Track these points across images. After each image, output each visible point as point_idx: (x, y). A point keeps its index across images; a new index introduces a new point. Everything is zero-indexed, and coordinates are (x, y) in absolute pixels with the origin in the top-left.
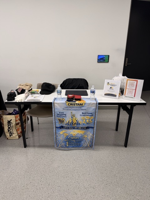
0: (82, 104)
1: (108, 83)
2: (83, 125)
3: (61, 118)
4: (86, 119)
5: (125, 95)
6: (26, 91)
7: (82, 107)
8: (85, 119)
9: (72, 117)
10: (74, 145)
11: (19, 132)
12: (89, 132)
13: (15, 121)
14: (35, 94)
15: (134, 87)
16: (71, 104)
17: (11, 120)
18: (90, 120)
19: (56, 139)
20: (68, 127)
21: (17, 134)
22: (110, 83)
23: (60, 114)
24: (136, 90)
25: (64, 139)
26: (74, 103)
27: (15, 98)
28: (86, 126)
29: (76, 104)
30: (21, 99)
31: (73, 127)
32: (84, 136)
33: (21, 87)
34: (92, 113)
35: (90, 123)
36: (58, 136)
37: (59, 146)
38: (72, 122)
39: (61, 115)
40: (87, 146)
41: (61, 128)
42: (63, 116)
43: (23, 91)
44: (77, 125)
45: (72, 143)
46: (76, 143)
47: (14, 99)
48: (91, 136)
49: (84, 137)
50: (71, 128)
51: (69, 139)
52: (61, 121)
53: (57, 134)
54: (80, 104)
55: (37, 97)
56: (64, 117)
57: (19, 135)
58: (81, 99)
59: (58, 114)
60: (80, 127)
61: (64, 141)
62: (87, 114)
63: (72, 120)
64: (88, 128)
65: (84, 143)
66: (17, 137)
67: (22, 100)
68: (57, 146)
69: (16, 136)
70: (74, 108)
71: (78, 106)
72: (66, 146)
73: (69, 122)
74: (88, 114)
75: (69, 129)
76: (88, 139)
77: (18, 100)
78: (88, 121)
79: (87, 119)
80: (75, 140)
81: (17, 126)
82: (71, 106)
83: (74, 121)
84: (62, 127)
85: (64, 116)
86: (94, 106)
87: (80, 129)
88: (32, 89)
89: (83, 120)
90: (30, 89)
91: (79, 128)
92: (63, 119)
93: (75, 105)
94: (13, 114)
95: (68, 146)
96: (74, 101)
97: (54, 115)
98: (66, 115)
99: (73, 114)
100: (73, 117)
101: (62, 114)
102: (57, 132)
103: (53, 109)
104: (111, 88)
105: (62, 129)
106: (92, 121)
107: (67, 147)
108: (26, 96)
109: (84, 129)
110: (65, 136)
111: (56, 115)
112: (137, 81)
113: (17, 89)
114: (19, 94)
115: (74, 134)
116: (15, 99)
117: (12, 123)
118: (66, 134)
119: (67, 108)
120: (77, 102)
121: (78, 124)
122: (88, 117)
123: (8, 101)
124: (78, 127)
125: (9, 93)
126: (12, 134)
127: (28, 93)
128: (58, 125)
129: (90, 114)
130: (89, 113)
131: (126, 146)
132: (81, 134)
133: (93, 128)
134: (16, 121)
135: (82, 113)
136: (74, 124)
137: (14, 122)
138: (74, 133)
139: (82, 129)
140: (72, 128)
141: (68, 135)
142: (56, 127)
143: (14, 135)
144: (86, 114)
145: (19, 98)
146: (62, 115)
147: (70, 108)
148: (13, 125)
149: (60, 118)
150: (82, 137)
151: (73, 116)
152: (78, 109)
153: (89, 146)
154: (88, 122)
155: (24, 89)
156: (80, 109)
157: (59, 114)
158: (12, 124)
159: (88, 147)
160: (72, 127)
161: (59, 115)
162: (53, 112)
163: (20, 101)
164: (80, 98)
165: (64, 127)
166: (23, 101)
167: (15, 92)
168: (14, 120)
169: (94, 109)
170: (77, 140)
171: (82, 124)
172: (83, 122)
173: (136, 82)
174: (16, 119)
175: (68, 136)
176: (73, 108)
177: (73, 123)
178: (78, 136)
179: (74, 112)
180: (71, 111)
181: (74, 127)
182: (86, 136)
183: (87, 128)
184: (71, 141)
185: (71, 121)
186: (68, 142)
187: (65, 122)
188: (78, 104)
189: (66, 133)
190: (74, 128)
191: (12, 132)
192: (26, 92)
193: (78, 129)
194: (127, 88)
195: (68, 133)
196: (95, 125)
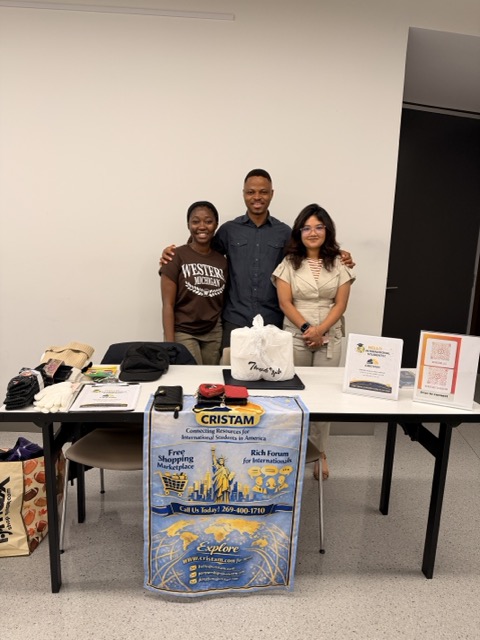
0: (252, 418)
1: (360, 345)
2: (255, 498)
3: (173, 474)
4: (267, 474)
5: (419, 387)
6: (76, 372)
7: (251, 430)
8: (262, 475)
9: (214, 470)
10: (217, 579)
11: (32, 526)
12: (275, 527)
13: (22, 484)
14: (106, 382)
15: (448, 360)
16: (212, 419)
17: (8, 480)
18: (281, 479)
19: (151, 554)
20: (199, 507)
21: (25, 536)
22: (366, 346)
23: (172, 456)
24: (455, 369)
25: (183, 555)
26: (222, 414)
27: (36, 397)
28: (266, 503)
29: (232, 417)
30: (57, 403)
31: (216, 507)
32: (258, 542)
33: (55, 356)
34: (287, 454)
35: (279, 492)
36: (157, 544)
37: (161, 585)
38: (214, 486)
39: (173, 461)
40: (268, 580)
41: (171, 513)
42: (181, 464)
43: (63, 373)
44: (232, 499)
45: (211, 570)
46: (226, 572)
47: (31, 402)
48: (284, 540)
49: (258, 547)
50: (209, 510)
51: (198, 554)
52: (174, 485)
53: (156, 536)
54: (246, 417)
55: (115, 395)
56: (187, 467)
57: (31, 538)
58: (246, 399)
59: (163, 459)
60: (244, 507)
61: (181, 561)
62: (271, 458)
63: (213, 479)
64: (273, 512)
65: (258, 569)
66: (25, 547)
67: (60, 406)
68: (154, 585)
69: (20, 542)
70: (223, 435)
71: (238, 425)
72: (187, 584)
73: (202, 486)
74: (274, 457)
75: (200, 513)
76: (270, 552)
77: (48, 405)
78: (271, 481)
79: (269, 477)
80: (225, 558)
81: (26, 503)
82: (213, 424)
83: (220, 484)
84: (175, 509)
85: (187, 463)
86: (296, 426)
87: (243, 514)
88: (91, 365)
89: (255, 478)
90: (87, 363)
91: (238, 510)
92: (182, 477)
93: (226, 421)
94: (16, 459)
95: (194, 581)
96: (222, 406)
97: (146, 460)
98: (191, 460)
99: (218, 455)
100: (217, 466)
101: (176, 456)
102: (155, 526)
103: (146, 438)
104: (370, 361)
105: (175, 515)
106: (285, 482)
107: (192, 586)
108: (75, 389)
109: (257, 514)
110: (185, 544)
111: (155, 460)
112: (459, 341)
113: (43, 365)
114: (48, 382)
115: (221, 535)
116: (35, 403)
117: (12, 492)
118: (188, 535)
119: (198, 435)
120: (235, 411)
121: (235, 493)
122: (274, 466)
123: (7, 409)
124: (235, 507)
125: (16, 379)
126: (7, 535)
127: (81, 379)
128: (162, 499)
129: (281, 455)
130: (275, 454)
131: (428, 570)
132: (245, 534)
133: (291, 509)
134: (26, 482)
135: (253, 453)
136: (220, 494)
137: (16, 487)
138: (221, 530)
139: (249, 514)
140: (214, 510)
141: (195, 537)
142: (154, 510)
143: (12, 540)
144: (265, 457)
145: (51, 400)
146: (178, 460)
147: (210, 435)
148: (13, 499)
149: (169, 473)
150: (248, 544)
151: (219, 463)
152: (237, 436)
153: (275, 579)
154: (271, 488)
155: (67, 364)
156: (244, 436)
157: (167, 457)
158: (9, 495)
159: (271, 584)
160: (213, 507)
161: (167, 461)
162: (146, 451)
163: (54, 411)
164: (244, 397)
165: (185, 507)
166: (64, 410)
167: (35, 378)
168: (18, 478)
169: (294, 437)
170: (232, 558)
171: (251, 498)
172: (256, 489)
173: (455, 344)
174: (27, 477)
175: (194, 544)
176: (219, 434)
177: (216, 492)
178: (235, 540)
179: (223, 449)
180: (213, 445)
181: (221, 506)
182: (264, 543)
183: (270, 510)
184: (208, 563)
185: (209, 485)
186: (194, 567)
187: (188, 489)
188: (239, 417)
189: (190, 532)
190: (220, 510)
191: (5, 529)
192: (73, 377)
193: (235, 513)
194: (425, 363)
195: (197, 529)
196: (298, 499)
